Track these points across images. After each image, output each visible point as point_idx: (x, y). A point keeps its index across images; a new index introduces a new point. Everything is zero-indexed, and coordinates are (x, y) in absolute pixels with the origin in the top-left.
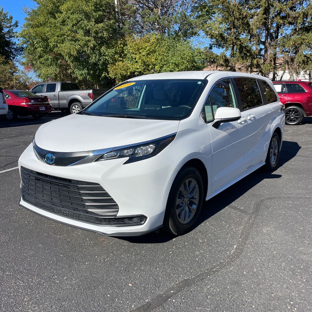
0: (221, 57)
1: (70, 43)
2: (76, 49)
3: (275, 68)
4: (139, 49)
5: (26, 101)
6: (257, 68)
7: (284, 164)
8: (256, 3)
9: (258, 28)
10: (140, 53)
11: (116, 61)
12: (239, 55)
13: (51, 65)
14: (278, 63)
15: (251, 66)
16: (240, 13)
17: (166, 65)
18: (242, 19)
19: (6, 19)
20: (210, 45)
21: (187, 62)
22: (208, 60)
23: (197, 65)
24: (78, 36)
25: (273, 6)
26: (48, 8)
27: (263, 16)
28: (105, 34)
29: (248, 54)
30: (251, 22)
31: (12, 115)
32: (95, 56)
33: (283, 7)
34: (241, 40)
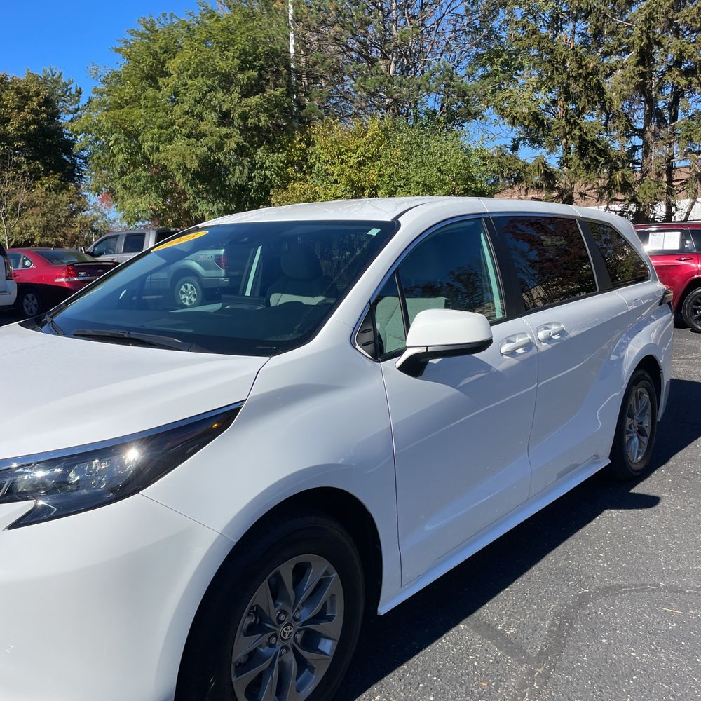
0: (536, 168)
1: (186, 142)
2: (197, 156)
3: (670, 191)
4: (341, 153)
5: (68, 273)
6: (623, 191)
7: (672, 458)
8: (619, 40)
9: (625, 98)
10: (343, 161)
11: (289, 180)
12: (578, 162)
13: (145, 191)
14: (677, 181)
15: (610, 187)
16: (580, 64)
17: (403, 187)
18: (586, 78)
19: (68, 94)
20: (514, 140)
21: (454, 181)
22: (505, 174)
23: (476, 187)
24: (204, 127)
25: (659, 44)
26: (142, 66)
27: (637, 69)
28: (264, 120)
29: (601, 159)
30: (609, 84)
31: (35, 306)
32: (240, 170)
33: (687, 46)
34: (582, 126)
